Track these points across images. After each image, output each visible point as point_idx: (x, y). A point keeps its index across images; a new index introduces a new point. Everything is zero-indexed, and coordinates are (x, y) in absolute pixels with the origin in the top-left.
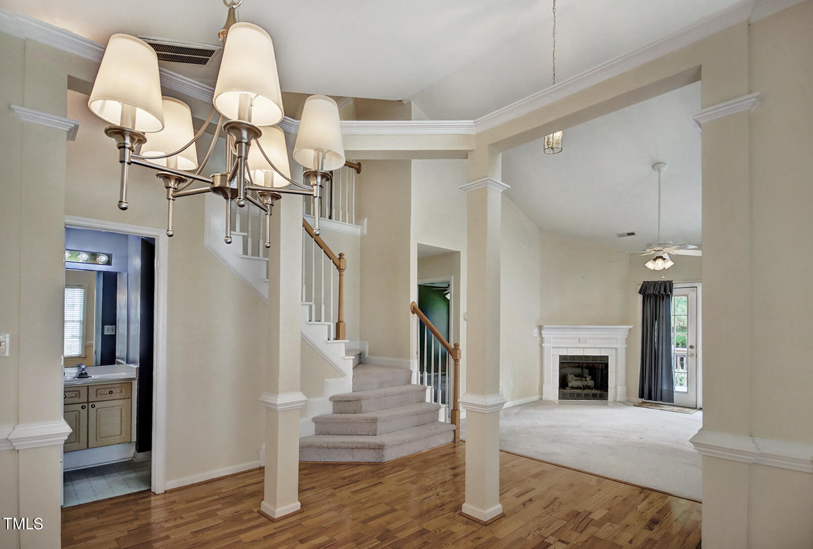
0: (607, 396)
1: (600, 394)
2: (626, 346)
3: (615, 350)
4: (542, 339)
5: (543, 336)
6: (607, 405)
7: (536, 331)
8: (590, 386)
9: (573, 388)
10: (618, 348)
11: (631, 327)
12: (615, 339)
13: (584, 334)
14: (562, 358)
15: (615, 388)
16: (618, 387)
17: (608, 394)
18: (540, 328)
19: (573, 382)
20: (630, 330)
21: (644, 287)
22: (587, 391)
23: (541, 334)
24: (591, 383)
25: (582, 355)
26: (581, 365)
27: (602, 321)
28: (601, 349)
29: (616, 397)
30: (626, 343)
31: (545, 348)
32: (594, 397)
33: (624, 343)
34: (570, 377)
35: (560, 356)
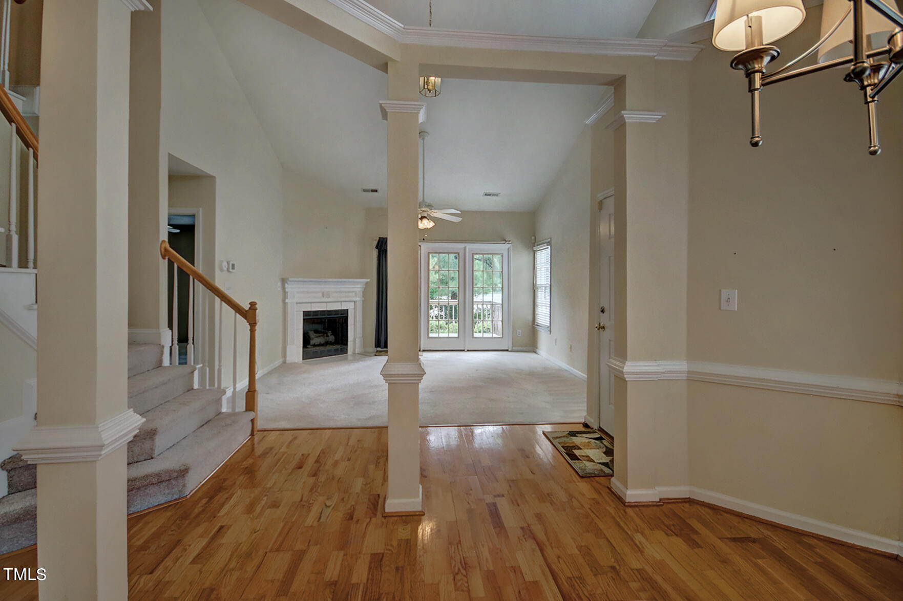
0: (347, 350)
1: (341, 349)
2: (363, 299)
3: (353, 303)
4: (285, 293)
5: (287, 290)
6: (346, 359)
7: (279, 284)
8: (330, 342)
9: (314, 345)
10: (356, 301)
11: (369, 280)
12: (353, 292)
13: (326, 288)
14: (306, 314)
15: (353, 341)
16: (357, 339)
17: (347, 348)
18: (284, 281)
19: (315, 340)
20: (367, 283)
21: (380, 243)
22: (329, 347)
23: (284, 288)
24: (332, 338)
25: (325, 309)
26: (323, 320)
27: (344, 274)
28: (343, 303)
29: (354, 350)
30: (363, 297)
31: (289, 304)
32: (336, 352)
33: (361, 296)
34: (312, 334)
35: (304, 312)
